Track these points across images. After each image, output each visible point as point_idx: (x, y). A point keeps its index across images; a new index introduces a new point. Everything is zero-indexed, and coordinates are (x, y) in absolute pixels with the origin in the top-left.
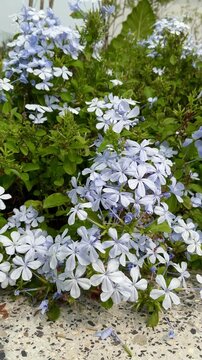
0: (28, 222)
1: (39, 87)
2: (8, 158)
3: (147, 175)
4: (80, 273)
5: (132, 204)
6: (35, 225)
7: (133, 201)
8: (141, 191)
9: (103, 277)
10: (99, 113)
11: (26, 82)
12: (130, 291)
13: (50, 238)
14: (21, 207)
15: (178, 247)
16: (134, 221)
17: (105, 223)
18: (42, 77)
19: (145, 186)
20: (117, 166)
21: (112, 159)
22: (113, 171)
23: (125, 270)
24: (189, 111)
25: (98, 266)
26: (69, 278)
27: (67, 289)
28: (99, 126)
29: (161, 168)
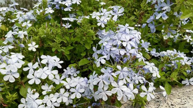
0: (72, 74)
1: (66, 10)
2: (58, 44)
3: (130, 40)
4: (106, 89)
5: (125, 54)
6: (75, 75)
7: (126, 52)
8: (129, 47)
9: (117, 89)
10: (98, 18)
11: (59, 8)
12: (131, 94)
13: (86, 78)
14: (67, 68)
15: (147, 76)
16: (128, 61)
17: (113, 65)
18: (67, 5)
19: (131, 45)
20: (115, 37)
21: (112, 35)
22: (114, 40)
23: (127, 85)
24: (142, 12)
25: (114, 84)
26: (101, 92)
27: (100, 98)
28: (99, 24)
29: (136, 35)
